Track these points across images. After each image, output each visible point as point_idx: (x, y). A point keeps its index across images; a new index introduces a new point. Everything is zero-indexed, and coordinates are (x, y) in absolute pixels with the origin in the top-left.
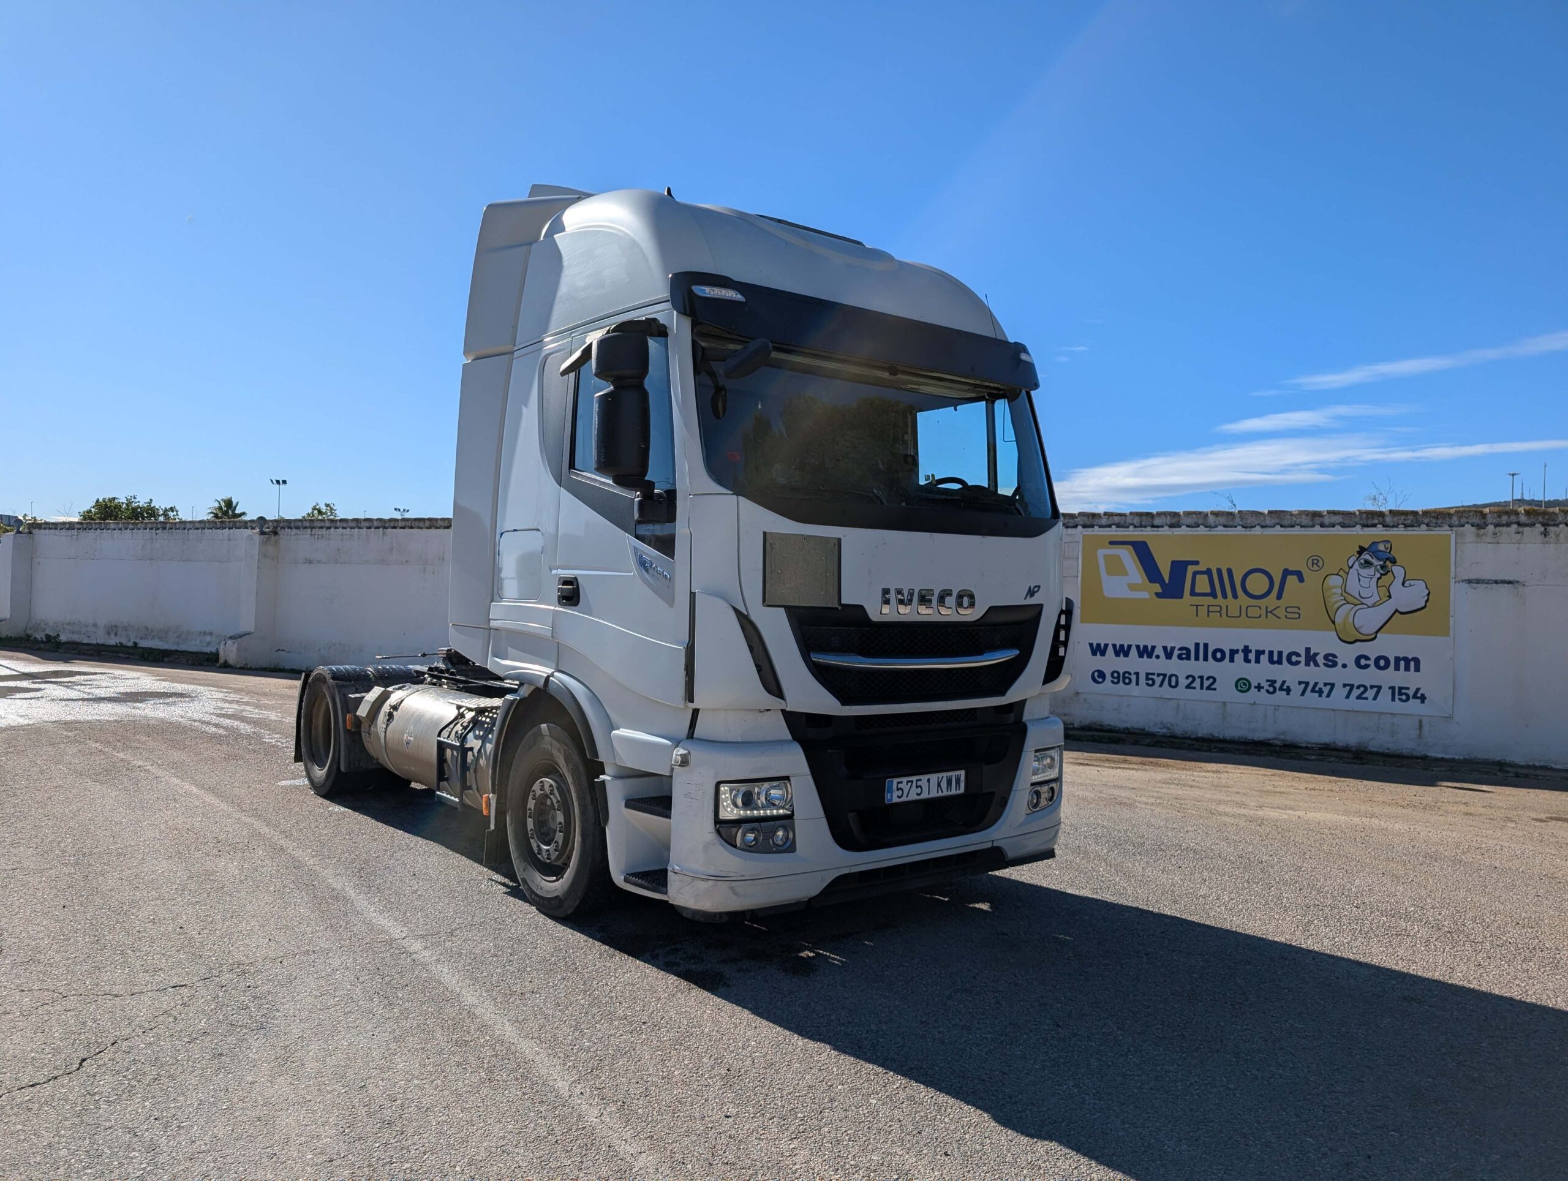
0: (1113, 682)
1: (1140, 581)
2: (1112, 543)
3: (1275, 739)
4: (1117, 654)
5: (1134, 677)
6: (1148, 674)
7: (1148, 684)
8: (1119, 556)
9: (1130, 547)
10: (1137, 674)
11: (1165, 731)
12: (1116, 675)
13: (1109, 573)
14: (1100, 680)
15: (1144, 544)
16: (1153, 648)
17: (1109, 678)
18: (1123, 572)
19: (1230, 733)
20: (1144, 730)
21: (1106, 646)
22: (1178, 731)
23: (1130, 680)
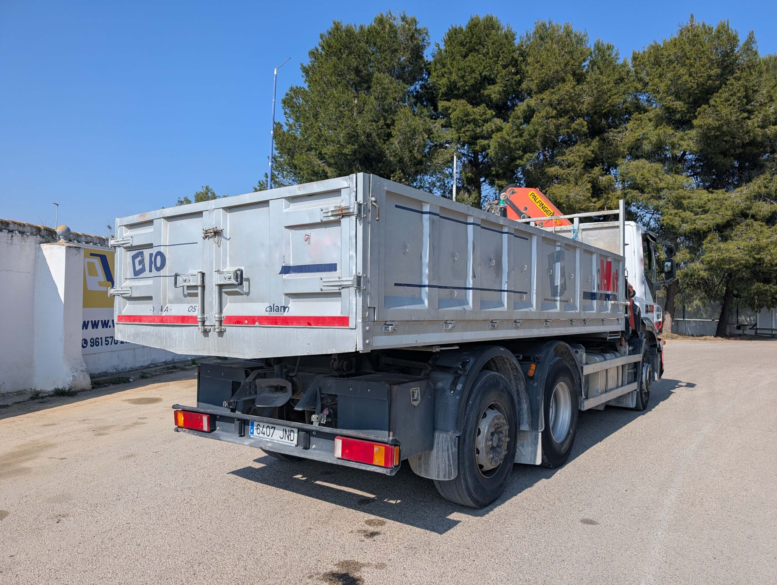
0: (91, 346)
1: (103, 280)
2: (92, 255)
3: (151, 364)
4: (93, 328)
5: (100, 341)
6: (106, 338)
7: (106, 344)
8: (93, 263)
9: (99, 258)
10: (101, 338)
11: (115, 371)
12: (92, 341)
13: (89, 275)
14: (85, 345)
15: (105, 256)
16: (108, 321)
17: (89, 343)
18: (97, 275)
19: (138, 365)
20: (106, 372)
21: (88, 322)
22: (120, 369)
23: (98, 342)
